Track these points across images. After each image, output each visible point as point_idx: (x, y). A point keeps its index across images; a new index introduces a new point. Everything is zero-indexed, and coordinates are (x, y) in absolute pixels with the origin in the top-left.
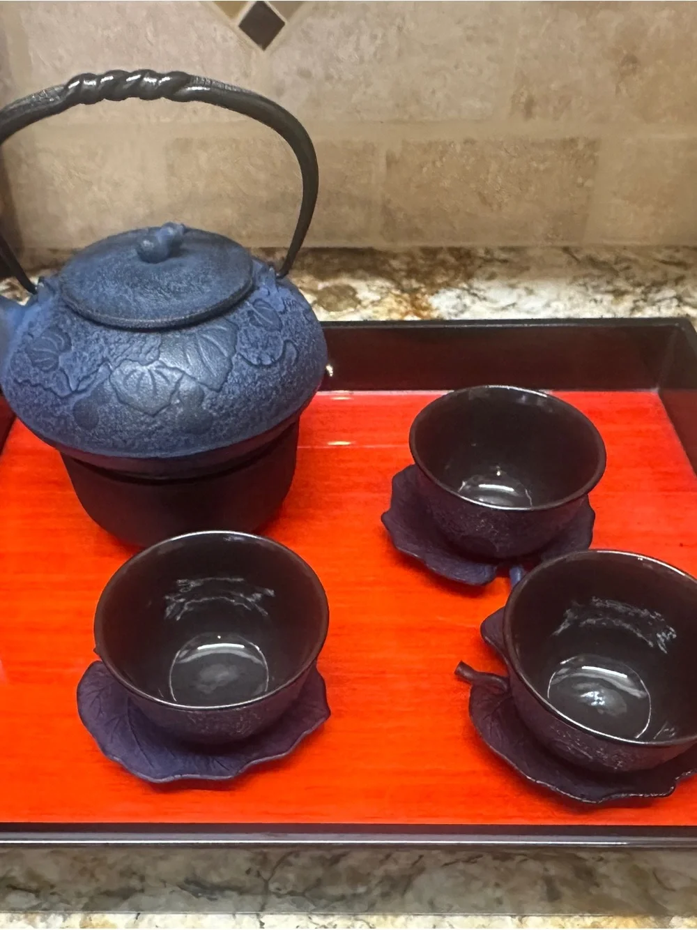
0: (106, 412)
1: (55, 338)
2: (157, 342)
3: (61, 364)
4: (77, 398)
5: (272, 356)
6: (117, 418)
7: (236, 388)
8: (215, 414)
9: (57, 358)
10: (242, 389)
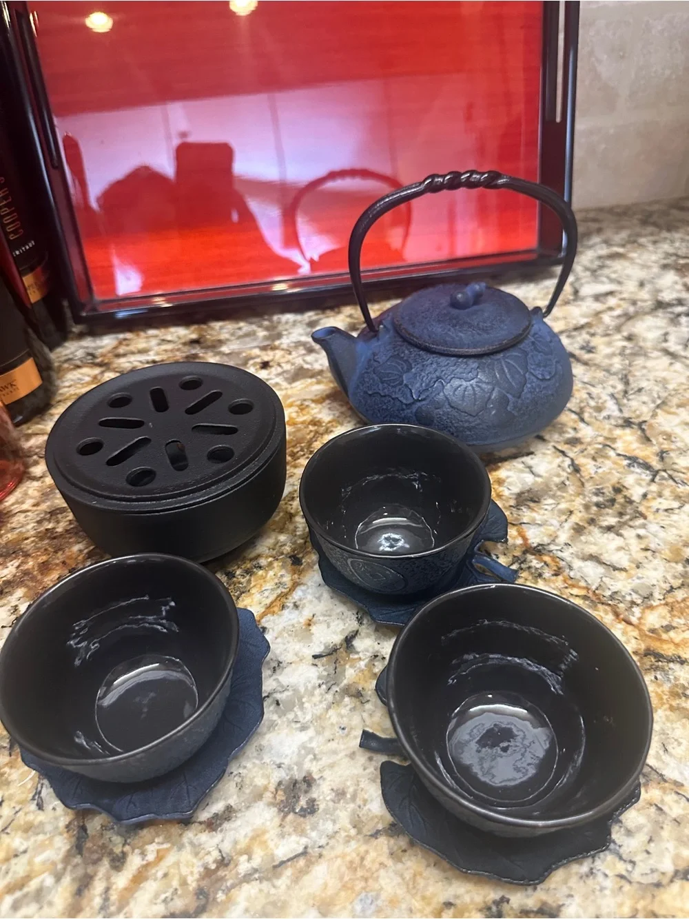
0: (440, 414)
1: (398, 364)
2: (475, 365)
3: (405, 382)
4: (419, 404)
5: (550, 373)
6: (448, 418)
7: (529, 396)
8: (516, 414)
9: (401, 376)
10: (533, 396)
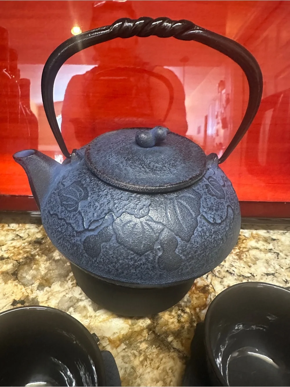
0: (106, 248)
1: (78, 190)
2: (147, 202)
3: (79, 209)
4: (88, 234)
5: (221, 217)
6: (114, 253)
7: (199, 239)
8: (183, 258)
9: (77, 203)
10: (203, 240)
